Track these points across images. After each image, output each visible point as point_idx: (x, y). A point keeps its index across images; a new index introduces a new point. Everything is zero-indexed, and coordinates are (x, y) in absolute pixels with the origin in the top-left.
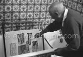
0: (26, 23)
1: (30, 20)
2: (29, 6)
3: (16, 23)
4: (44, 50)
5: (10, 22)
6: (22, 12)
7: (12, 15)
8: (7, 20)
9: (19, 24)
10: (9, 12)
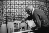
0: (18, 18)
1: (20, 16)
2: (19, 9)
3: (13, 18)
4: (28, 30)
5: (10, 17)
6: (16, 12)
7: (11, 14)
8: (8, 16)
9: (15, 18)
10: (9, 13)
